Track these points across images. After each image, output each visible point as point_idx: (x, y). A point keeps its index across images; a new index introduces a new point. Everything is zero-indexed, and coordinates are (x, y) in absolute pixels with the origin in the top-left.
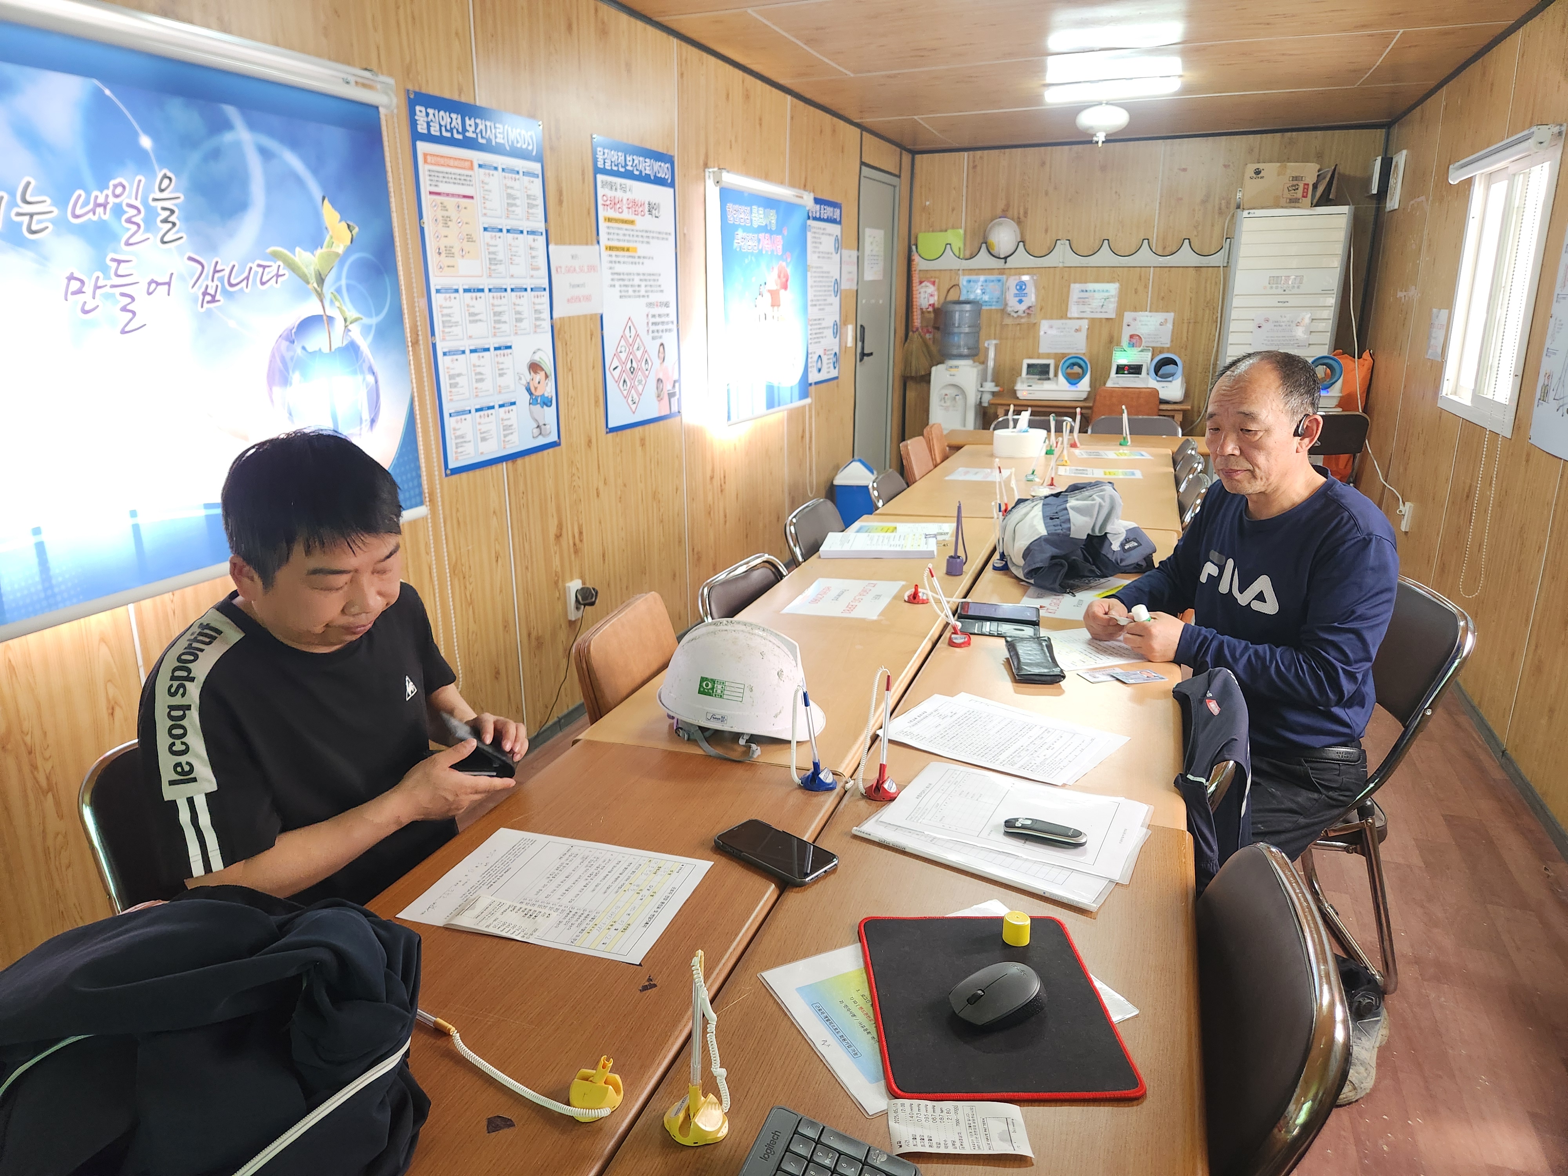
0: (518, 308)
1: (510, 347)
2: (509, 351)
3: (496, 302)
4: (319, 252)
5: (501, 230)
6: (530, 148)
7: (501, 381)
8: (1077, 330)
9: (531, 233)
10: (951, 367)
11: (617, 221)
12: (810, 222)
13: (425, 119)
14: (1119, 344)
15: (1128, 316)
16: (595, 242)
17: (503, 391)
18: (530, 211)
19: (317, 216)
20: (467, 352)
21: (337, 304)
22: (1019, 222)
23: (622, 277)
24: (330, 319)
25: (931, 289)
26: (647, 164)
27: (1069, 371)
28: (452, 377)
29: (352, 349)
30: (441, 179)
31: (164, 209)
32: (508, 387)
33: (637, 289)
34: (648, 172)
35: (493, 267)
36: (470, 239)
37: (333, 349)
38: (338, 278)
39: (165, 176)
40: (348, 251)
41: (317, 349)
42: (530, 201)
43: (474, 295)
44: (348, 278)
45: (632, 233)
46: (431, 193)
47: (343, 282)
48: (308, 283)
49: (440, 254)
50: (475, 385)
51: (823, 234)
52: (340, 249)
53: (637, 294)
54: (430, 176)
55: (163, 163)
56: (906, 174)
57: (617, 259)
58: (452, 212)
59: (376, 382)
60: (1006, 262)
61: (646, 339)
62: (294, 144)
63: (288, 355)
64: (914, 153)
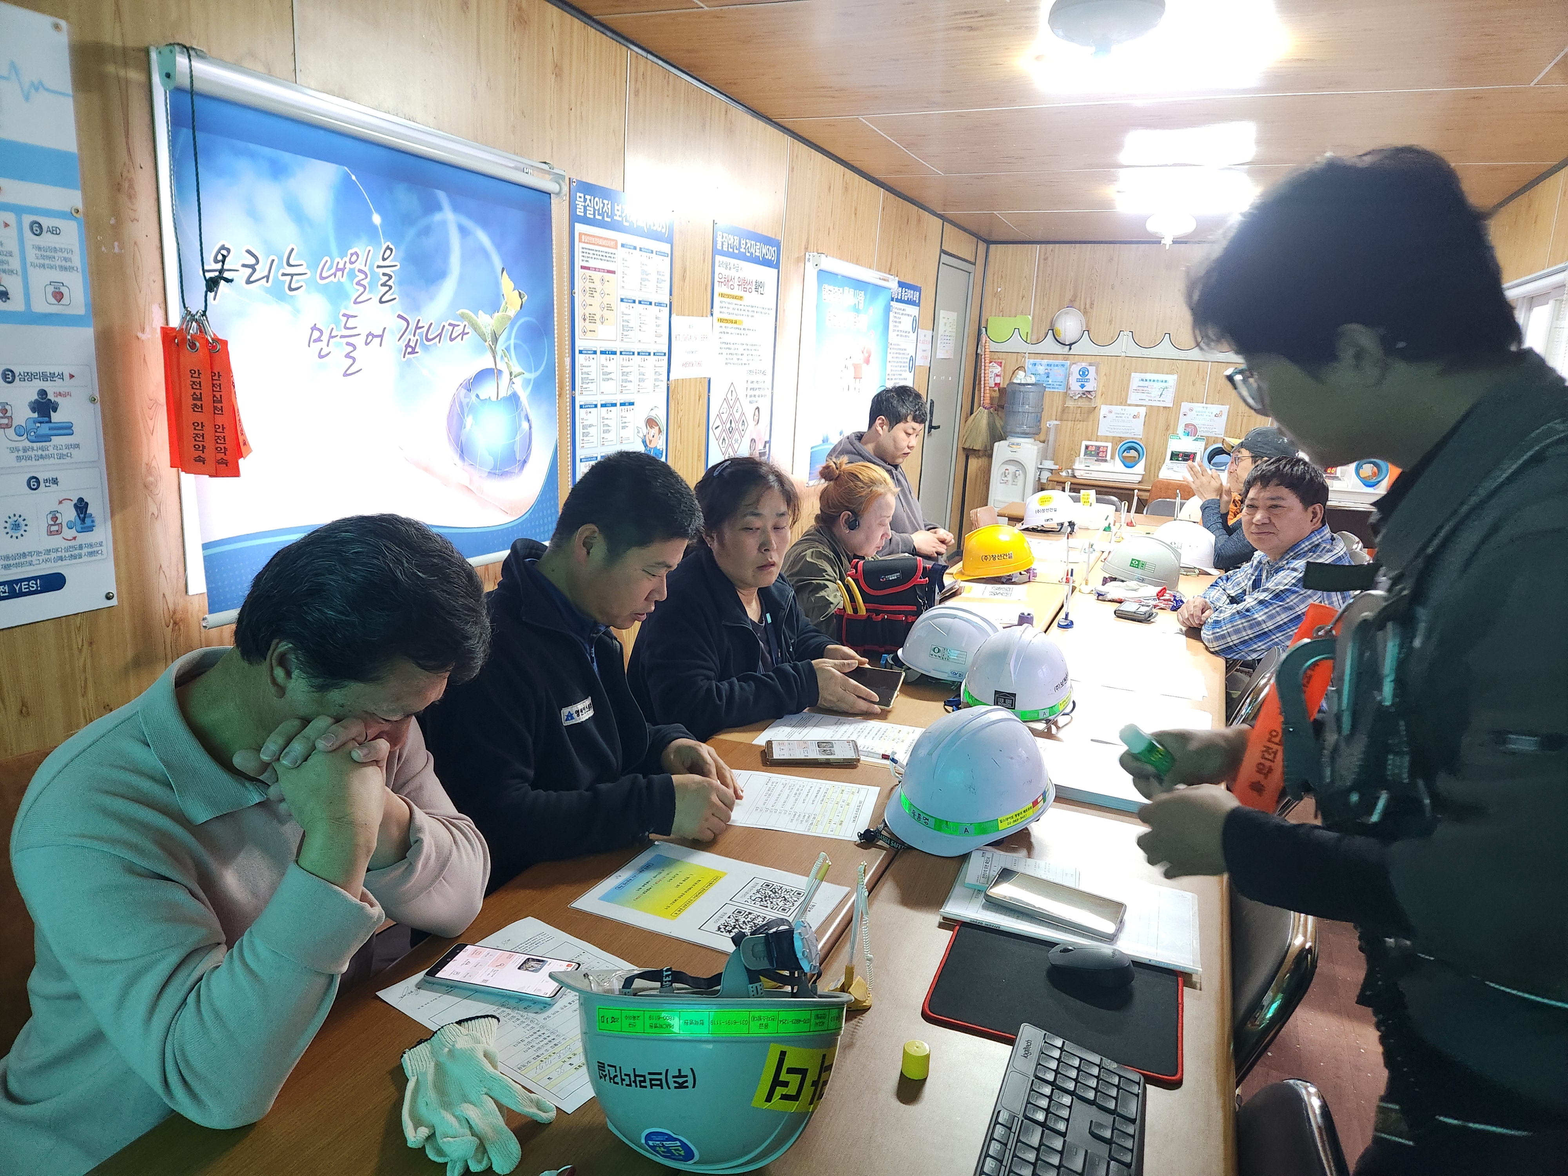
0: (642, 370)
1: (632, 404)
2: (631, 407)
3: (626, 363)
4: (496, 315)
5: (634, 302)
6: (663, 231)
7: (624, 433)
8: (1134, 417)
9: (659, 304)
10: (1013, 444)
11: (729, 296)
12: (892, 303)
13: (583, 204)
14: (1175, 433)
15: (1185, 406)
16: (709, 315)
17: (624, 442)
18: (659, 285)
19: (497, 285)
20: (599, 406)
21: (506, 359)
22: (1085, 313)
23: (728, 346)
24: (500, 372)
25: (998, 370)
26: (757, 247)
27: (1125, 454)
28: (584, 427)
29: (514, 399)
30: (591, 256)
31: (384, 274)
32: (628, 439)
33: (740, 357)
34: (757, 254)
35: (625, 333)
36: (609, 308)
37: (499, 399)
38: (509, 338)
39: (388, 248)
40: (518, 316)
41: (488, 398)
42: (660, 277)
43: (608, 356)
44: (515, 338)
45: (740, 307)
46: (583, 267)
47: (512, 341)
48: (486, 341)
49: (585, 320)
50: (603, 435)
51: (902, 314)
52: (512, 312)
53: (740, 362)
54: (583, 252)
55: (387, 236)
56: (980, 262)
57: (726, 330)
58: (597, 285)
59: (530, 428)
60: (1070, 349)
61: (745, 401)
62: (484, 223)
63: (465, 401)
64: (989, 242)
